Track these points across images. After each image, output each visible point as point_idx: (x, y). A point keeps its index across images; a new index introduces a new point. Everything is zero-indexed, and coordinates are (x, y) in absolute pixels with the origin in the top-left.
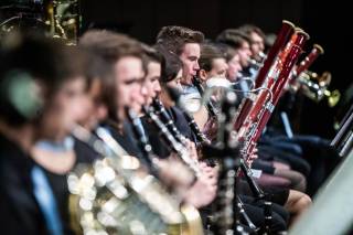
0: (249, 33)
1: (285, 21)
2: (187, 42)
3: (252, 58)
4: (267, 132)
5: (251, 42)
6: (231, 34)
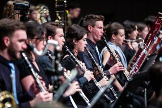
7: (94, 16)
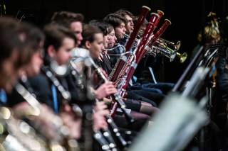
0: (123, 15)
1: (144, 6)
2: (72, 21)
3: (127, 33)
4: (138, 81)
5: (126, 22)
6: (112, 16)
7: (69, 14)
